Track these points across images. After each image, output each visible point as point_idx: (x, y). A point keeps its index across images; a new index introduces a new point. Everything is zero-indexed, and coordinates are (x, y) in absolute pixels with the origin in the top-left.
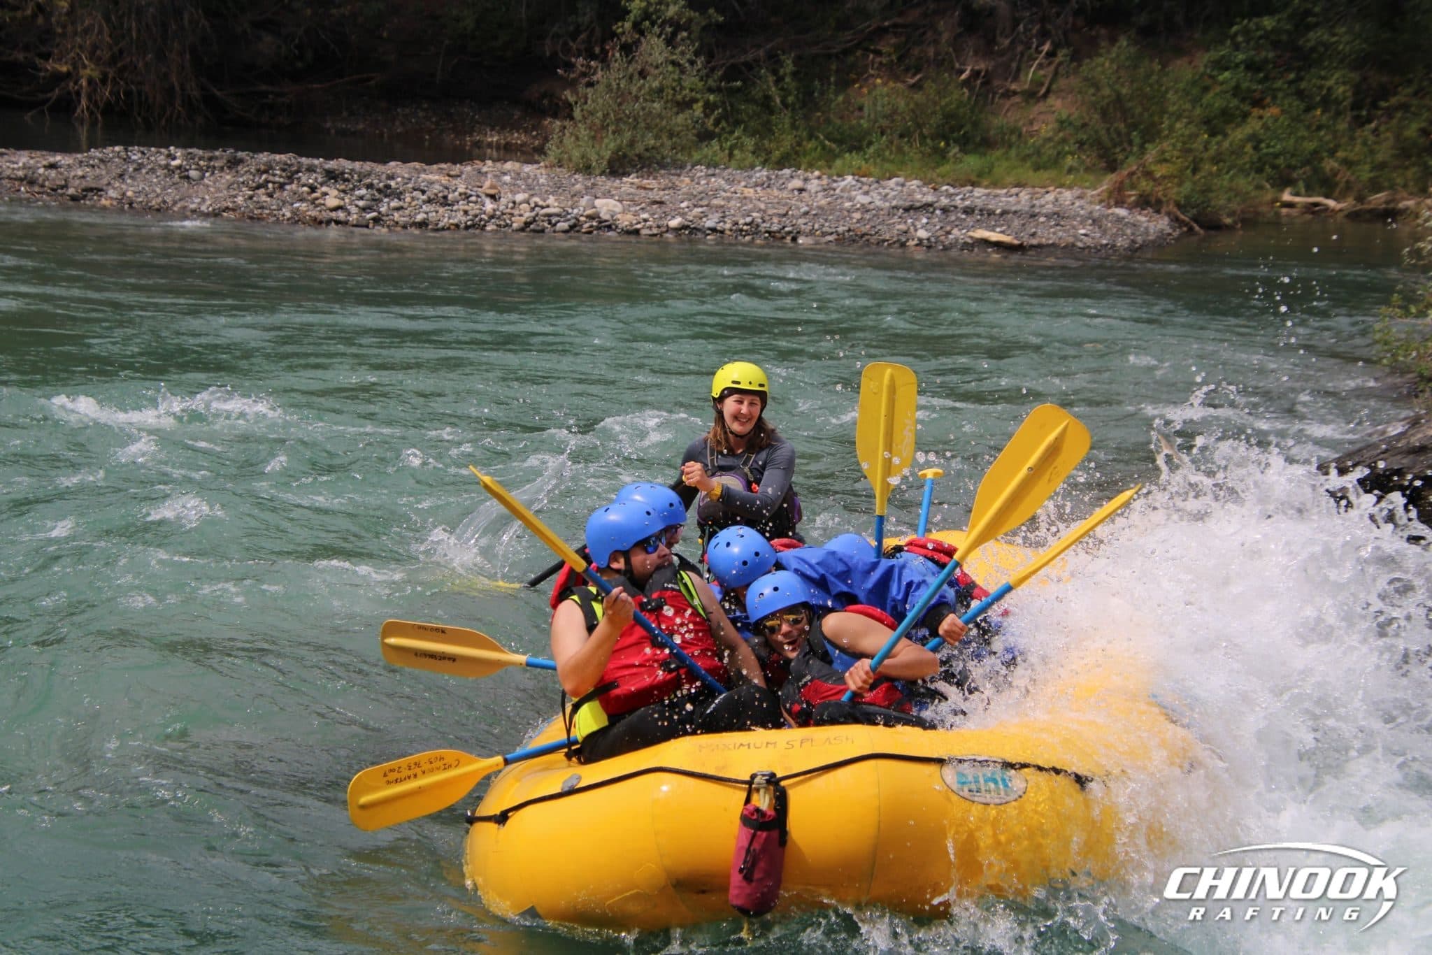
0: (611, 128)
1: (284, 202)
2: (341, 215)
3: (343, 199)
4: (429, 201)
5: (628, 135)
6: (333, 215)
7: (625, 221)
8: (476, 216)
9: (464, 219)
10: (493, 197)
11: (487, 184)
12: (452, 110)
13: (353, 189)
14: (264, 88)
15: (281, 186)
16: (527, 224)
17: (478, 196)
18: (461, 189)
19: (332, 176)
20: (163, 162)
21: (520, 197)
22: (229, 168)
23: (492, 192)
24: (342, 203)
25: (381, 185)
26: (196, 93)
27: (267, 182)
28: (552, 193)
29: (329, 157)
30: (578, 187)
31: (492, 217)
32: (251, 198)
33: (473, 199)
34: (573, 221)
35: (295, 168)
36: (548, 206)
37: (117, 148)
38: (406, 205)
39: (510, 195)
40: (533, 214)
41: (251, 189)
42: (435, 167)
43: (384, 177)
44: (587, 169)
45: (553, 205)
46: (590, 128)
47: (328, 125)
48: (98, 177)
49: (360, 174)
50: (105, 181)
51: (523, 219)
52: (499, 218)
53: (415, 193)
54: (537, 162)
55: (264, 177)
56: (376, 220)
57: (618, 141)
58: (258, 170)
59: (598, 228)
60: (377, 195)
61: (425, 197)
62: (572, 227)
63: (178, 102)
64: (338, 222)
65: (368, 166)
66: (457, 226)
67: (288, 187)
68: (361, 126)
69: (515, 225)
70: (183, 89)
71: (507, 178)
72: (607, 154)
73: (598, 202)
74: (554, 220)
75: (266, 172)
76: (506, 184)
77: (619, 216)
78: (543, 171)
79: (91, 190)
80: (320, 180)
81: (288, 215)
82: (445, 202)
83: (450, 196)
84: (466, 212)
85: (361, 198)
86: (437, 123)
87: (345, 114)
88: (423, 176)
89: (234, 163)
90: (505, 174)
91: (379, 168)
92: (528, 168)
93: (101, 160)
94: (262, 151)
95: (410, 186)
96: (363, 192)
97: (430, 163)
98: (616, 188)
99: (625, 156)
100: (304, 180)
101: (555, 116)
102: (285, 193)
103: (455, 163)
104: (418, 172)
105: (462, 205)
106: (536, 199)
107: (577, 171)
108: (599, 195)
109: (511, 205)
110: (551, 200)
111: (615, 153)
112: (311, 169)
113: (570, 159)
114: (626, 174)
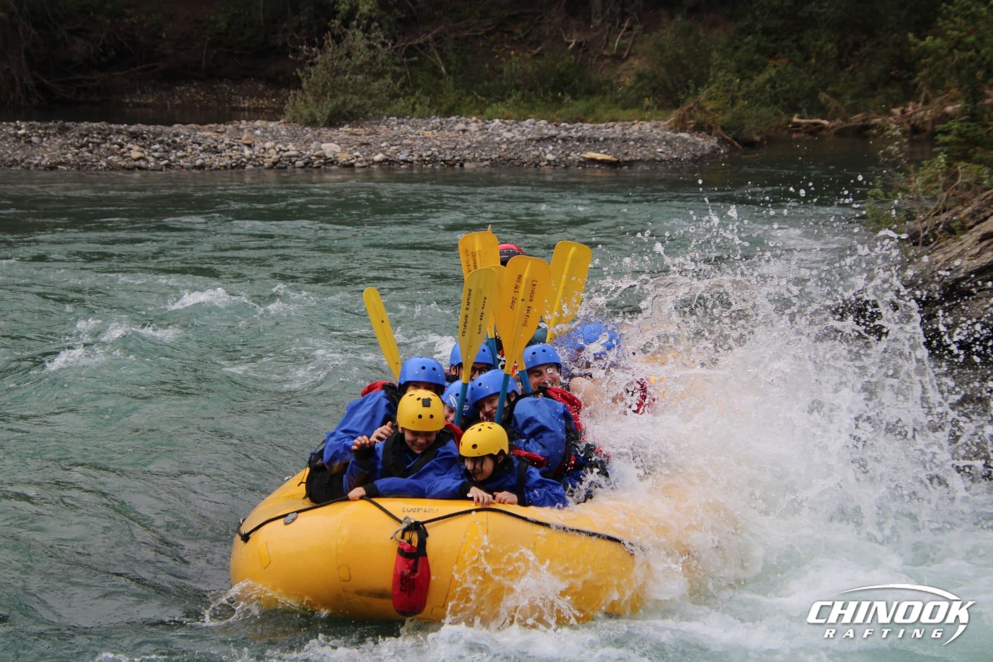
0: (329, 94)
1: (101, 156)
2: (142, 163)
3: (142, 152)
4: (204, 151)
5: (341, 98)
6: (137, 163)
7: (343, 158)
8: (238, 159)
9: (230, 162)
10: (249, 146)
11: (245, 136)
12: (215, 86)
13: (150, 145)
14: (80, 76)
15: (98, 145)
16: (275, 163)
17: (239, 145)
18: (227, 141)
19: (134, 136)
20: (13, 132)
21: (268, 145)
22: (60, 134)
23: (248, 142)
24: (142, 155)
25: (170, 141)
26: (30, 83)
27: (88, 142)
28: (291, 141)
30: (309, 135)
31: (249, 160)
32: (77, 154)
33: (235, 147)
34: (306, 160)
35: (107, 132)
36: (288, 150)
38: (188, 154)
39: (261, 144)
40: (278, 156)
41: (77, 148)
42: (206, 127)
43: (171, 135)
44: (312, 123)
45: (292, 149)
46: (314, 95)
47: (127, 100)
49: (153, 134)
51: (272, 160)
52: (254, 160)
53: (194, 146)
55: (86, 139)
56: (168, 166)
57: (334, 103)
59: (325, 164)
60: (167, 148)
61: (201, 148)
62: (306, 164)
63: (18, 89)
64: (140, 168)
65: (159, 128)
66: (225, 167)
67: (103, 146)
68: (150, 101)
69: (266, 165)
70: (21, 80)
71: (258, 132)
72: (328, 112)
73: (324, 146)
74: (293, 160)
75: (86, 135)
76: (257, 136)
77: (339, 155)
78: (283, 126)
80: (126, 139)
81: (104, 164)
82: (216, 151)
83: (219, 147)
84: (231, 157)
85: (156, 151)
86: (204, 96)
87: (139, 92)
88: (199, 133)
89: (63, 131)
90: (256, 129)
91: (167, 129)
92: (272, 125)
94: (83, 121)
95: (190, 140)
96: (157, 146)
98: (335, 135)
99: (339, 112)
100: (114, 140)
101: (287, 87)
102: (102, 150)
104: (196, 130)
105: (228, 152)
106: (280, 146)
107: (307, 124)
108: (324, 140)
109: (262, 150)
110: (291, 146)
111: (333, 111)
112: (119, 132)
113: (301, 116)
114: (342, 125)
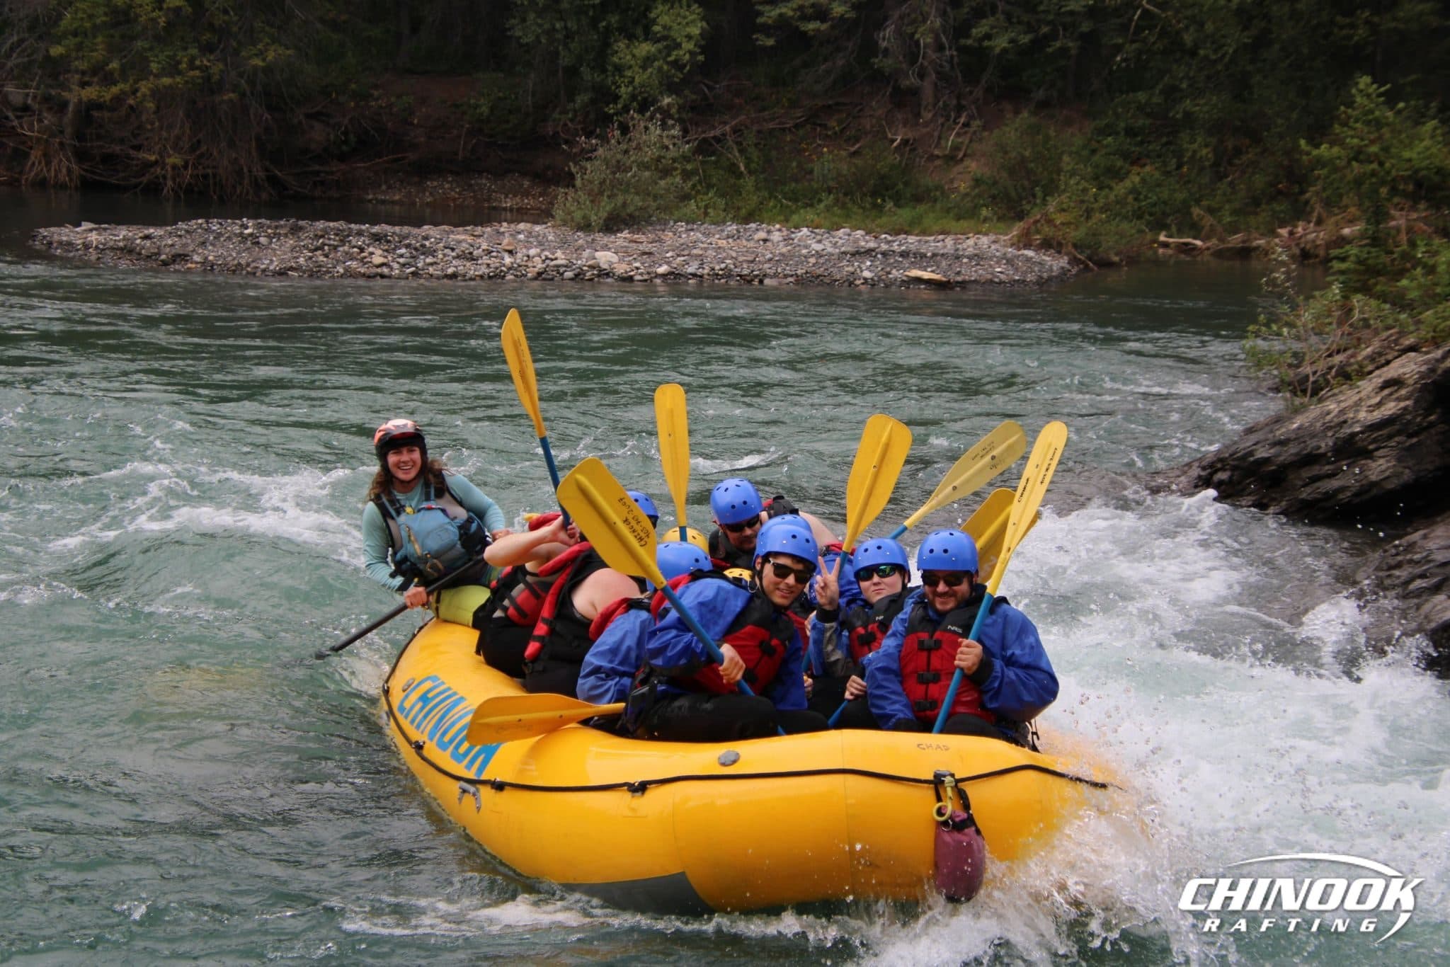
0: (607, 194)
1: (338, 261)
2: (385, 270)
3: (386, 257)
4: (458, 257)
5: (621, 199)
6: (379, 270)
7: (621, 269)
8: (497, 268)
9: (487, 271)
10: (510, 252)
11: (505, 241)
12: (473, 182)
13: (394, 249)
14: (317, 168)
15: (335, 248)
16: (539, 274)
17: (498, 252)
18: (484, 246)
19: (377, 238)
21: (532, 252)
22: (292, 234)
23: (510, 248)
24: (385, 260)
25: (418, 245)
26: (262, 175)
27: (324, 244)
28: (560, 248)
29: (374, 223)
30: (581, 242)
31: (510, 269)
32: (311, 258)
33: (494, 254)
34: (577, 271)
35: (346, 233)
36: (556, 259)
37: (200, 221)
38: (439, 261)
39: (524, 251)
40: (544, 265)
41: (311, 251)
42: (461, 229)
43: (420, 238)
44: (586, 227)
45: (561, 258)
46: (589, 194)
47: (370, 197)
48: (185, 245)
49: (399, 236)
50: (191, 248)
51: (536, 270)
52: (516, 269)
53: (447, 251)
54: (545, 223)
55: (321, 241)
56: (414, 274)
57: (612, 204)
59: (599, 276)
60: (414, 253)
61: (454, 254)
62: (577, 275)
63: (246, 181)
64: (383, 276)
65: (406, 229)
66: (482, 277)
67: (341, 249)
68: (397, 197)
69: (530, 275)
70: (250, 171)
71: (521, 237)
72: (605, 215)
73: (598, 254)
74: (562, 270)
75: (322, 236)
76: (520, 241)
77: (615, 266)
78: (551, 230)
79: (180, 255)
80: (367, 242)
81: (342, 271)
82: (471, 258)
83: (475, 253)
84: (488, 265)
85: (402, 256)
86: (460, 193)
87: (384, 187)
88: (452, 236)
89: (295, 230)
90: (519, 233)
91: (415, 231)
92: (538, 228)
93: (187, 231)
94: (318, 220)
95: (441, 245)
96: (403, 251)
97: (456, 226)
98: (613, 242)
99: (618, 215)
100: (354, 243)
101: (557, 184)
102: (339, 254)
103: (476, 225)
104: (448, 233)
105: (485, 260)
106: (547, 253)
107: (580, 228)
108: (599, 248)
109: (525, 258)
110: (559, 254)
111: (610, 214)
112: (360, 233)
113: (572, 220)
114: (620, 230)
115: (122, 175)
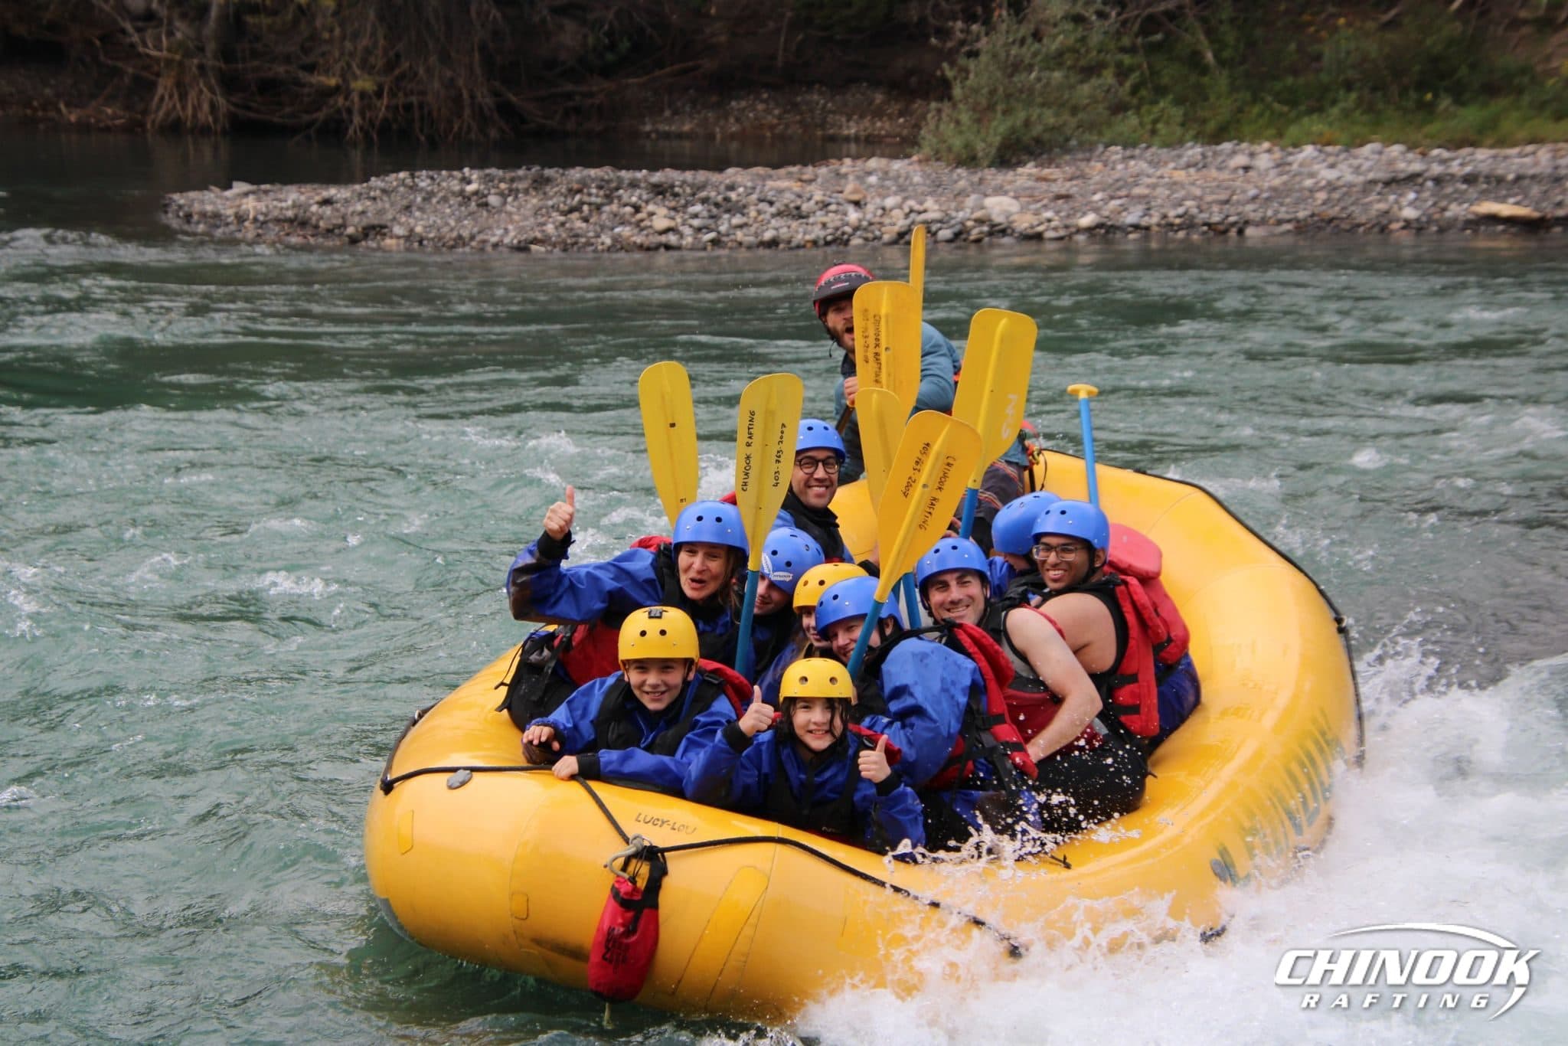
0: (1000, 108)
1: (603, 227)
2: (672, 238)
3: (673, 218)
4: (779, 214)
5: (1021, 115)
6: (663, 239)
7: (1024, 223)
8: (837, 229)
9: (822, 234)
10: (857, 204)
11: (849, 188)
12: (799, 99)
13: (685, 206)
14: (569, 88)
15: (598, 208)
16: (901, 235)
17: (838, 204)
18: (818, 196)
19: (660, 191)
20: (457, 188)
21: (890, 202)
22: (535, 189)
23: (856, 197)
24: (672, 224)
25: (720, 198)
26: (487, 101)
27: (582, 203)
28: (931, 194)
29: (654, 167)
30: (962, 183)
31: (856, 229)
32: (563, 224)
33: (833, 207)
34: (957, 228)
35: (613, 185)
36: (925, 211)
37: (402, 175)
38: (751, 221)
39: (878, 200)
40: (908, 222)
41: (563, 213)
42: (782, 171)
43: (722, 188)
44: (969, 160)
45: (933, 208)
46: (974, 110)
47: (648, 128)
48: (381, 212)
49: (692, 186)
50: (390, 216)
51: (896, 229)
52: (865, 229)
53: (763, 206)
54: (908, 156)
55: (578, 197)
56: (715, 242)
57: (1009, 123)
58: (570, 190)
59: (990, 234)
60: (715, 211)
61: (773, 210)
62: (957, 235)
63: (467, 112)
64: (668, 247)
65: (702, 176)
66: (815, 243)
67: (607, 208)
68: (687, 128)
69: (886, 238)
70: (472, 97)
71: (873, 179)
72: (997, 140)
73: (990, 201)
74: (934, 228)
75: (579, 191)
76: (871, 186)
77: (1015, 217)
78: (917, 167)
79: (373, 227)
80: (645, 197)
81: (608, 241)
82: (798, 214)
83: (805, 207)
84: (824, 225)
85: (696, 216)
86: (780, 118)
87: (667, 113)
88: (770, 183)
89: (540, 183)
90: (869, 173)
91: (715, 177)
92: (897, 165)
93: (384, 191)
94: (573, 166)
95: (754, 197)
96: (698, 208)
97: (777, 167)
98: (1011, 182)
99: (1018, 140)
100: (625, 199)
101: (925, 97)
102: (604, 216)
103: (805, 165)
104: (764, 178)
105: (820, 217)
106: (911, 203)
107: (960, 163)
108: (989, 191)
109: (880, 212)
110: (930, 203)
111: (1006, 138)
112: (634, 185)
113: (950, 149)
114: (1021, 163)
115: (288, 110)
